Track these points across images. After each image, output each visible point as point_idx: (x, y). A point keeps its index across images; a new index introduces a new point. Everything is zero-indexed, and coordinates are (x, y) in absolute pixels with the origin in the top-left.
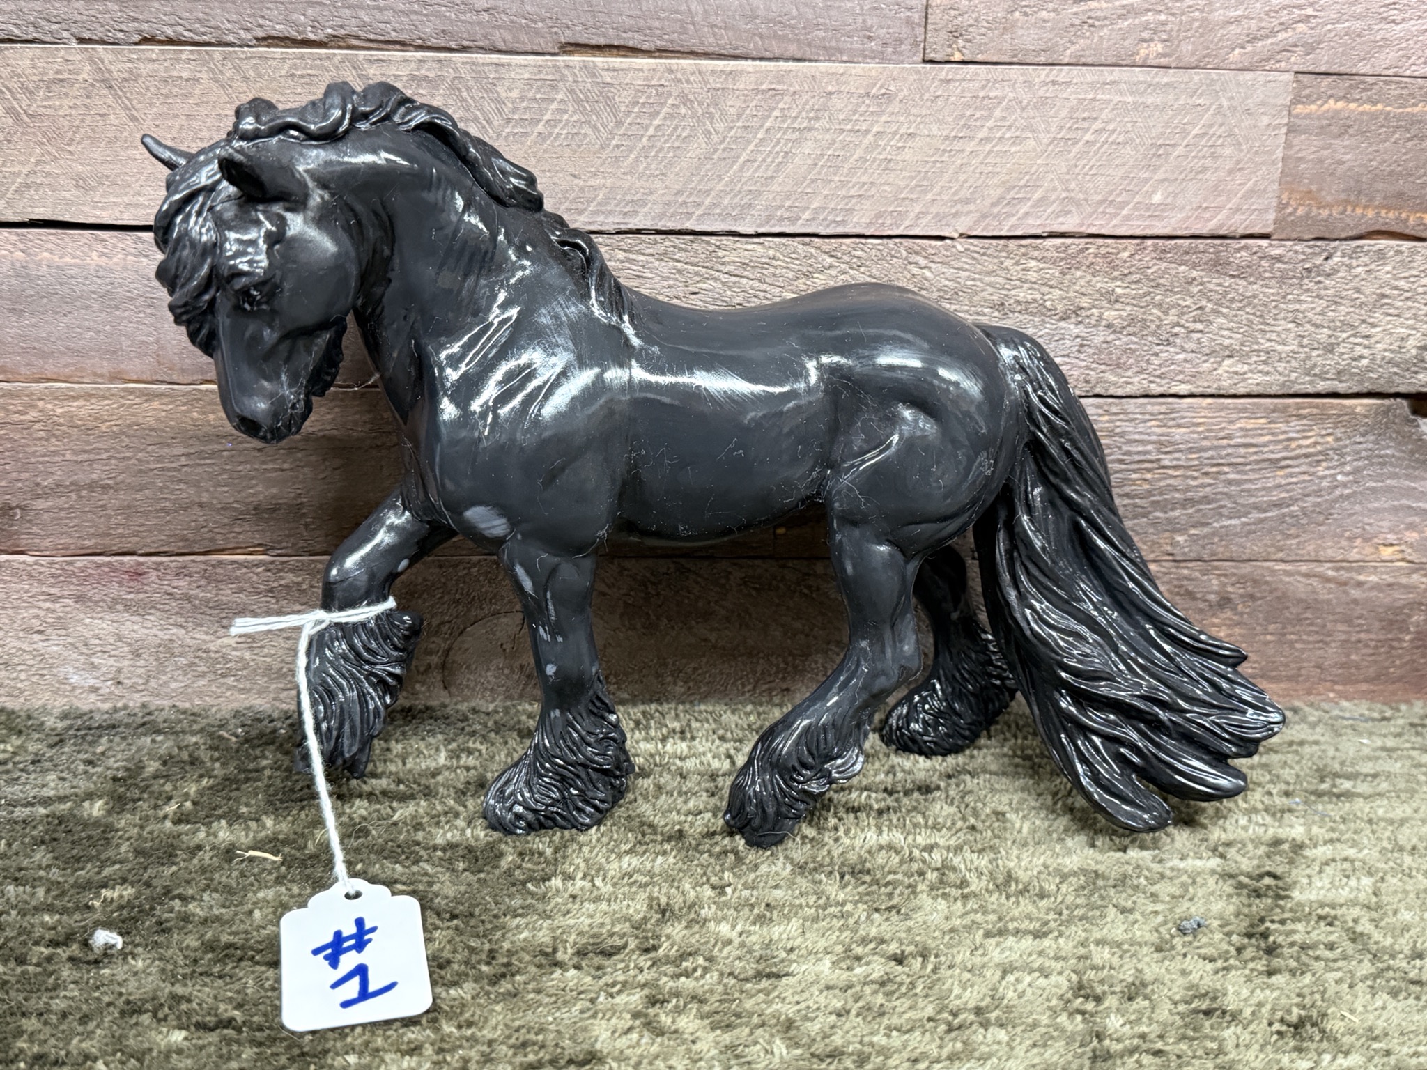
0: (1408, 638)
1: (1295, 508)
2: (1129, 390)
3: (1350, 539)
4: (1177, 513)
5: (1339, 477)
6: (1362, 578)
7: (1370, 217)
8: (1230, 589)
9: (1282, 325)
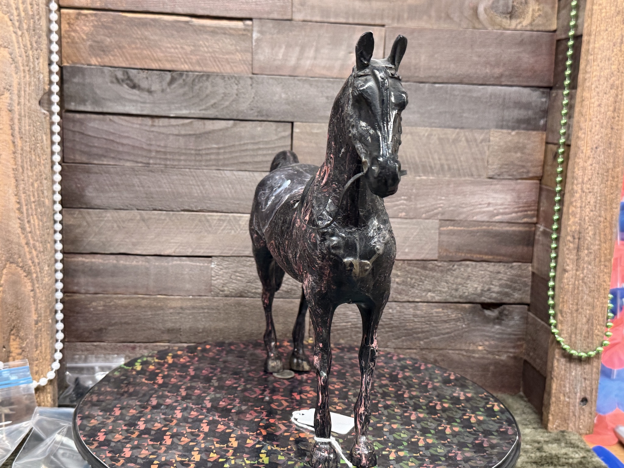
0: (490, 374)
1: (452, 334)
2: (404, 300)
3: (470, 343)
4: (420, 335)
5: (464, 326)
6: (474, 355)
7: (463, 255)
8: (437, 358)
9: (443, 284)
